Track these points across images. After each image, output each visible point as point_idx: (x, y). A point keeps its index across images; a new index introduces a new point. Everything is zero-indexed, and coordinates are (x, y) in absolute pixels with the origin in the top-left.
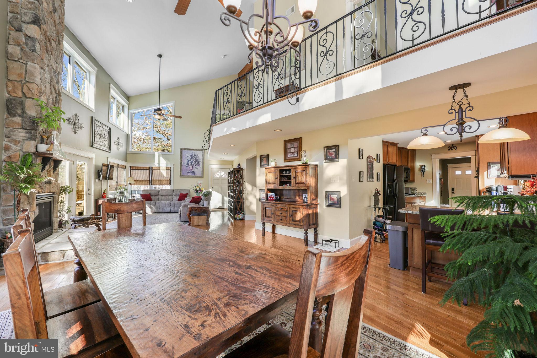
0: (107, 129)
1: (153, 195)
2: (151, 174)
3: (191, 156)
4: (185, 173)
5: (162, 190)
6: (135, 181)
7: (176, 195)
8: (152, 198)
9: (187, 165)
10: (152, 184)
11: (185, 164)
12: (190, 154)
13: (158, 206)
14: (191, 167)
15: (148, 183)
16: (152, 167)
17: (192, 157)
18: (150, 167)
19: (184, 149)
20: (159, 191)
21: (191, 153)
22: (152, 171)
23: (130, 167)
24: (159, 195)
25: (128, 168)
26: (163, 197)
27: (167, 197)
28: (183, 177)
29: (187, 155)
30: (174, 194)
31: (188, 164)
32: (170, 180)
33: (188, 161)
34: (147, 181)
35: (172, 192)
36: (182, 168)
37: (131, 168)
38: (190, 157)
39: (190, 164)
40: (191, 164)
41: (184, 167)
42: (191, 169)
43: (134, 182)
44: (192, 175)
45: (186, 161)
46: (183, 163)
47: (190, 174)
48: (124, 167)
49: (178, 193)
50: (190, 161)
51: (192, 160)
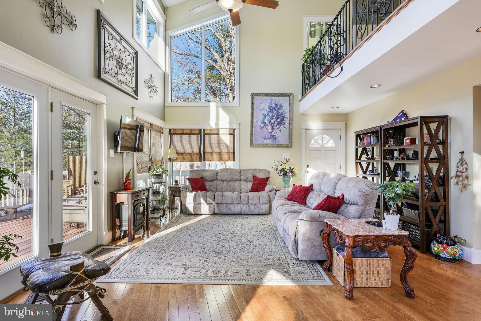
0: (132, 51)
1: (208, 179)
2: (203, 142)
3: (269, 107)
4: (259, 140)
5: (222, 170)
6: (178, 154)
7: (245, 180)
8: (207, 184)
9: (262, 125)
10: (204, 160)
11: (260, 123)
12: (268, 104)
13: (219, 202)
14: (270, 127)
15: (199, 158)
16: (204, 130)
17: (271, 110)
18: (200, 130)
19: (257, 95)
20: (217, 172)
21: (269, 101)
22: (204, 136)
23: (170, 130)
24: (217, 179)
25: (167, 132)
26: (225, 184)
27: (231, 183)
28: (256, 147)
29: (263, 105)
30: (243, 177)
31: (264, 123)
32: (234, 153)
33: (265, 116)
34: (196, 153)
35: (239, 175)
36: (254, 130)
37: (172, 133)
38: (268, 109)
39: (267, 122)
40: (270, 122)
41: (257, 128)
42: (270, 131)
43: (177, 156)
44: (270, 143)
45: (261, 118)
46: (255, 121)
47: (267, 141)
48: (161, 131)
49: (250, 176)
50: (267, 118)
51: (271, 115)
